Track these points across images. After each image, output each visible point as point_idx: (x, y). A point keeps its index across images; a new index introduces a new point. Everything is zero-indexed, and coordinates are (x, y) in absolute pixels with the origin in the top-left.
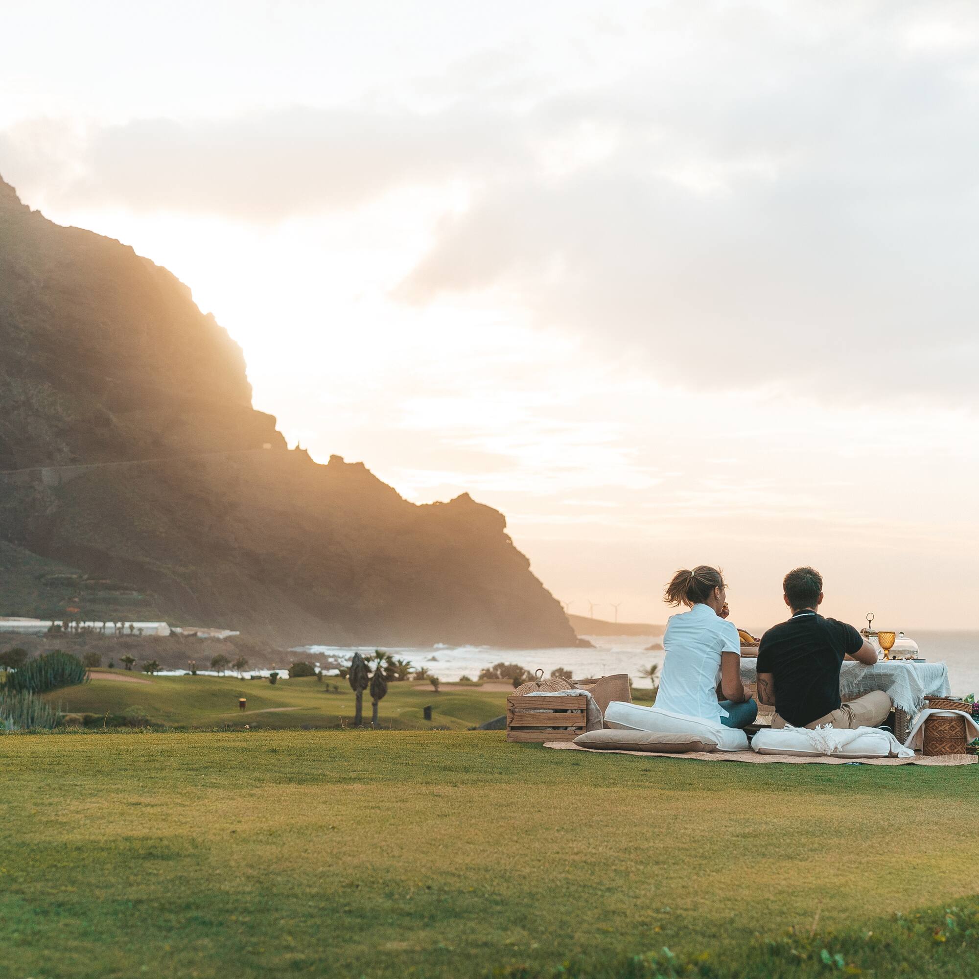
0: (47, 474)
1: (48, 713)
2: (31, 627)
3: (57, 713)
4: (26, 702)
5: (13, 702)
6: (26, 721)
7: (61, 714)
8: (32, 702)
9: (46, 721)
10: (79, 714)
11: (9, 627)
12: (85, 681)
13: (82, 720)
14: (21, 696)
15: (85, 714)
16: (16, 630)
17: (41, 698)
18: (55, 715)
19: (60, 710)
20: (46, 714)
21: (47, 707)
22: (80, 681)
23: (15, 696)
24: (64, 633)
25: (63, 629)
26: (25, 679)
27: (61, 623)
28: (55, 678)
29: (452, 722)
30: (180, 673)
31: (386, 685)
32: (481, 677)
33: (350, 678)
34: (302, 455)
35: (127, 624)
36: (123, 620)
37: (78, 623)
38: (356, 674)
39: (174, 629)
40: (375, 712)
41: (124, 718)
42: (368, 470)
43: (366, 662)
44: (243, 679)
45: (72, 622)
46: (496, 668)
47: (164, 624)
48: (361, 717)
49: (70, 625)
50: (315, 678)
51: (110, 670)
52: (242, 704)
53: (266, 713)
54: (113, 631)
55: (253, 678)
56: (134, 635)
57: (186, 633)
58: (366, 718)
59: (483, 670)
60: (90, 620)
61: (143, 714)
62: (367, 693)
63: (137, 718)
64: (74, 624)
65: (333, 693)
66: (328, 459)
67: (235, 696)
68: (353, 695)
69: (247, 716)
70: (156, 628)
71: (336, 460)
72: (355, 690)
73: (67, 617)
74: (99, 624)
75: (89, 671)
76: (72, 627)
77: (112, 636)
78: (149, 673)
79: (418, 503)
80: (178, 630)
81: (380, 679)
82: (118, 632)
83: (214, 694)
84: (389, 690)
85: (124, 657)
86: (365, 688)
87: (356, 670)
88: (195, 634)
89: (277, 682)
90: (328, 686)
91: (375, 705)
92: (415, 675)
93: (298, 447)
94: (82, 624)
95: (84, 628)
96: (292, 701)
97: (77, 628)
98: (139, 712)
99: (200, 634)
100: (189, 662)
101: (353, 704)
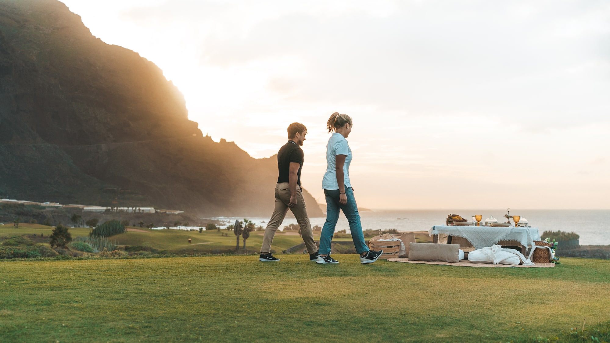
0: (103, 146)
1: (111, 245)
2: (98, 210)
3: (114, 245)
4: (101, 240)
5: (96, 240)
6: (101, 248)
7: (116, 245)
8: (104, 240)
9: (110, 248)
10: (123, 245)
11: (89, 210)
12: (125, 232)
13: (124, 248)
14: (99, 238)
15: (126, 245)
16: (92, 211)
17: (108, 239)
18: (113, 246)
19: (115, 244)
20: (110, 245)
21: (110, 243)
22: (123, 232)
23: (97, 238)
24: (112, 212)
25: (111, 210)
26: (101, 232)
27: (110, 208)
28: (113, 231)
29: (276, 248)
30: (162, 228)
31: (249, 233)
32: (284, 229)
33: (234, 231)
34: (209, 138)
35: (138, 208)
36: (136, 207)
37: (117, 208)
38: (237, 229)
39: (157, 210)
40: (245, 244)
41: (142, 247)
42: (236, 145)
43: (241, 224)
44: (187, 231)
45: (115, 207)
46: (290, 226)
47: (153, 208)
48: (239, 246)
49: (114, 209)
50: (217, 230)
51: (133, 227)
52: (190, 241)
53: (200, 245)
54: (132, 211)
55: (191, 230)
56: (141, 213)
57: (162, 212)
58: (241, 247)
59: (285, 227)
60: (122, 207)
61: (149, 245)
62: (241, 236)
63: (147, 247)
64: (116, 208)
65: (225, 236)
66: (220, 140)
67: (186, 238)
68: (235, 237)
69: (192, 246)
70: (150, 210)
71: (223, 141)
72: (236, 235)
73: (113, 206)
74: (126, 208)
75: (127, 228)
76: (115, 210)
77: (131, 213)
78: (150, 228)
79: (257, 158)
80: (159, 211)
81: (246, 231)
82: (134, 211)
83: (178, 237)
84: (250, 235)
85: (139, 222)
86: (240, 234)
87: (236, 227)
88: (166, 212)
89: (202, 232)
90: (223, 233)
91: (244, 241)
92: (258, 229)
93: (207, 135)
94: (119, 208)
95: (120, 210)
96: (209, 240)
97: (117, 210)
98: (148, 245)
99: (167, 212)
100: (165, 224)
101: (236, 241)
